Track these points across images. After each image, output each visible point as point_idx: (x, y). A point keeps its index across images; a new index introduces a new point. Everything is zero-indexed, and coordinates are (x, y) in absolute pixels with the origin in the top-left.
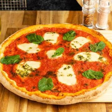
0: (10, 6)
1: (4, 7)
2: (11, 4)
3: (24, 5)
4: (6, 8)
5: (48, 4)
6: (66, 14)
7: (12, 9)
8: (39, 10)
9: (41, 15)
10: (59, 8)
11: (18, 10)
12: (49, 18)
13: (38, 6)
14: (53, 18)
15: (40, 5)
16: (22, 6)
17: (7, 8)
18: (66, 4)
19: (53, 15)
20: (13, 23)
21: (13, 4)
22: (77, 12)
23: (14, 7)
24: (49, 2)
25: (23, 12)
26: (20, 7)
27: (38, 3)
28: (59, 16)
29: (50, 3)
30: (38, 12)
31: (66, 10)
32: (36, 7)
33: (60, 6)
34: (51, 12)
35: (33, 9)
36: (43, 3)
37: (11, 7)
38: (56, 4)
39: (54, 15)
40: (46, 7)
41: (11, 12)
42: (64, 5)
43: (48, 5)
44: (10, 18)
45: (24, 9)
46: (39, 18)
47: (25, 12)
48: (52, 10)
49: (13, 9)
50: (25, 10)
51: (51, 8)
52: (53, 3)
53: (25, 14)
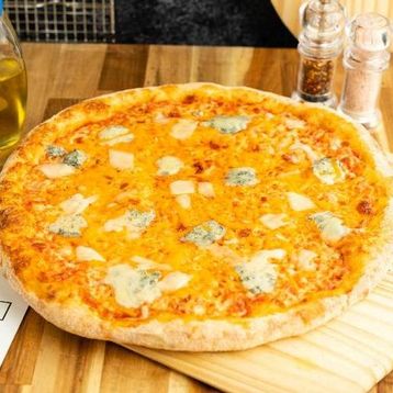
0: (60, 27)
1: (42, 31)
2: (65, 22)
3: (108, 27)
4: (48, 36)
5: (186, 24)
6: (242, 57)
7: (66, 39)
8: (155, 43)
9: (162, 59)
10: (220, 38)
11: (88, 42)
12: (188, 70)
13: (153, 28)
14: (199, 68)
15: (160, 26)
16: (100, 29)
17: (52, 36)
18: (241, 27)
19: (200, 61)
20: (69, 82)
21: (70, 23)
22: (279, 52)
23: (75, 32)
24: (188, 19)
25: (103, 47)
26: (95, 31)
27: (154, 22)
28: (220, 64)
29: (190, 23)
30: (152, 48)
31: (244, 45)
32: (146, 32)
33: (225, 33)
34: (195, 49)
35: (136, 39)
36: (169, 21)
37: (66, 31)
38: (211, 24)
39: (204, 59)
40: (179, 35)
41: (64, 47)
42: (238, 28)
43: (184, 28)
44: (59, 66)
45: (108, 39)
46: (153, 68)
47: (109, 48)
48: (197, 44)
49: (71, 37)
50: (109, 42)
51: (193, 40)
52: (202, 23)
53: (109, 55)
